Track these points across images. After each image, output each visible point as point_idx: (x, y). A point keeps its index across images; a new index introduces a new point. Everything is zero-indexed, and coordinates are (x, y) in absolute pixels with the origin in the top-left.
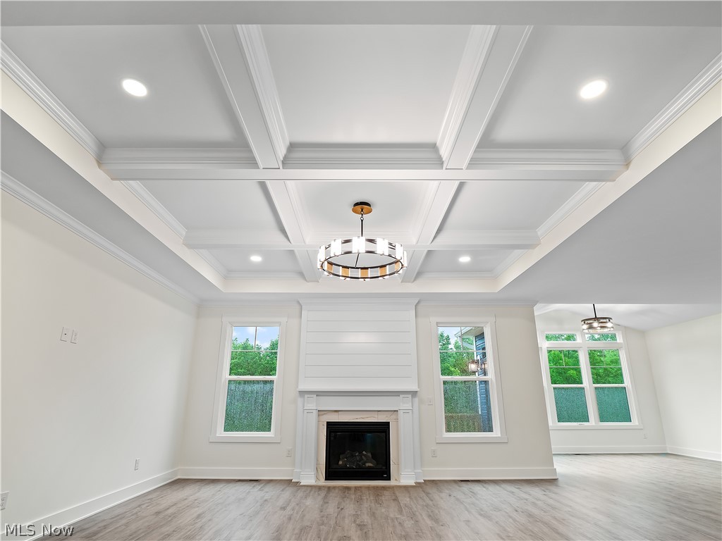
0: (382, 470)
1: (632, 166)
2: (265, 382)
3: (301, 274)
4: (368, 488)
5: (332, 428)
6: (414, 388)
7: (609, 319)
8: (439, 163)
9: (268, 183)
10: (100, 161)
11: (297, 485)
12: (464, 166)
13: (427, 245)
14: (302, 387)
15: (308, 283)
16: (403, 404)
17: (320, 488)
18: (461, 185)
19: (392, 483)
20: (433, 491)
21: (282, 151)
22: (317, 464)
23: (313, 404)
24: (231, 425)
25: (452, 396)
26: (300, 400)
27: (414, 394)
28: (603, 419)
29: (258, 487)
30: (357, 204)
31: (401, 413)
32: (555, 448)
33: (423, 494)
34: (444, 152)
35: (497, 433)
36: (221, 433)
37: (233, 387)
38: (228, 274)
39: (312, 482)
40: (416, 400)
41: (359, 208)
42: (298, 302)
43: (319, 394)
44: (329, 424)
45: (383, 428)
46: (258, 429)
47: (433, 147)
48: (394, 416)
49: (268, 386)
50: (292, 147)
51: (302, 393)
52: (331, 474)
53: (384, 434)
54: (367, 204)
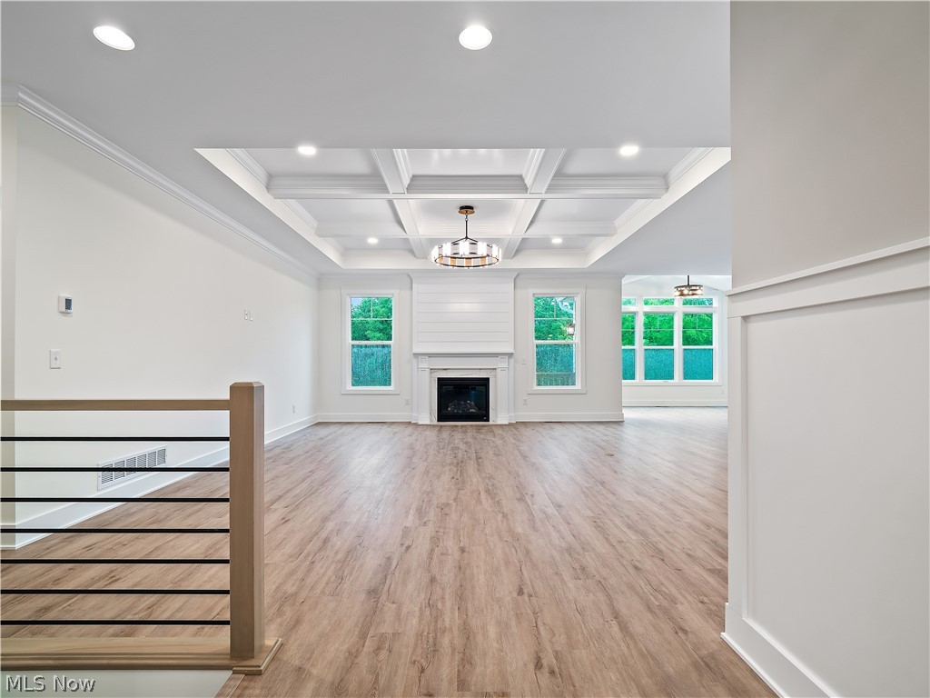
0: (483, 414)
1: (670, 189)
2: (384, 346)
3: (412, 252)
4: (472, 426)
5: (442, 383)
6: (511, 350)
7: (700, 286)
8: (525, 189)
9: (395, 201)
10: (268, 188)
11: (416, 425)
12: (543, 191)
13: (521, 234)
14: (416, 350)
15: (419, 260)
16: (501, 364)
17: (434, 426)
18: (542, 202)
19: (491, 422)
20: (522, 429)
21: (406, 181)
22: (431, 409)
23: (426, 364)
24: (357, 380)
25: (543, 357)
26: (414, 360)
27: (510, 355)
28: (686, 376)
29: (385, 427)
30: (462, 208)
31: (498, 371)
32: (625, 401)
33: (514, 430)
34: (528, 181)
35: (578, 386)
36: (350, 387)
37: (355, 350)
38: (346, 252)
39: (428, 423)
40: (512, 360)
41: (464, 211)
42: (409, 276)
43: (430, 355)
44: (439, 379)
45: (485, 382)
46: (380, 385)
47: (520, 177)
48: (493, 373)
49: (386, 350)
50: (414, 177)
51: (416, 355)
52: (442, 416)
53: (484, 388)
54: (471, 208)
